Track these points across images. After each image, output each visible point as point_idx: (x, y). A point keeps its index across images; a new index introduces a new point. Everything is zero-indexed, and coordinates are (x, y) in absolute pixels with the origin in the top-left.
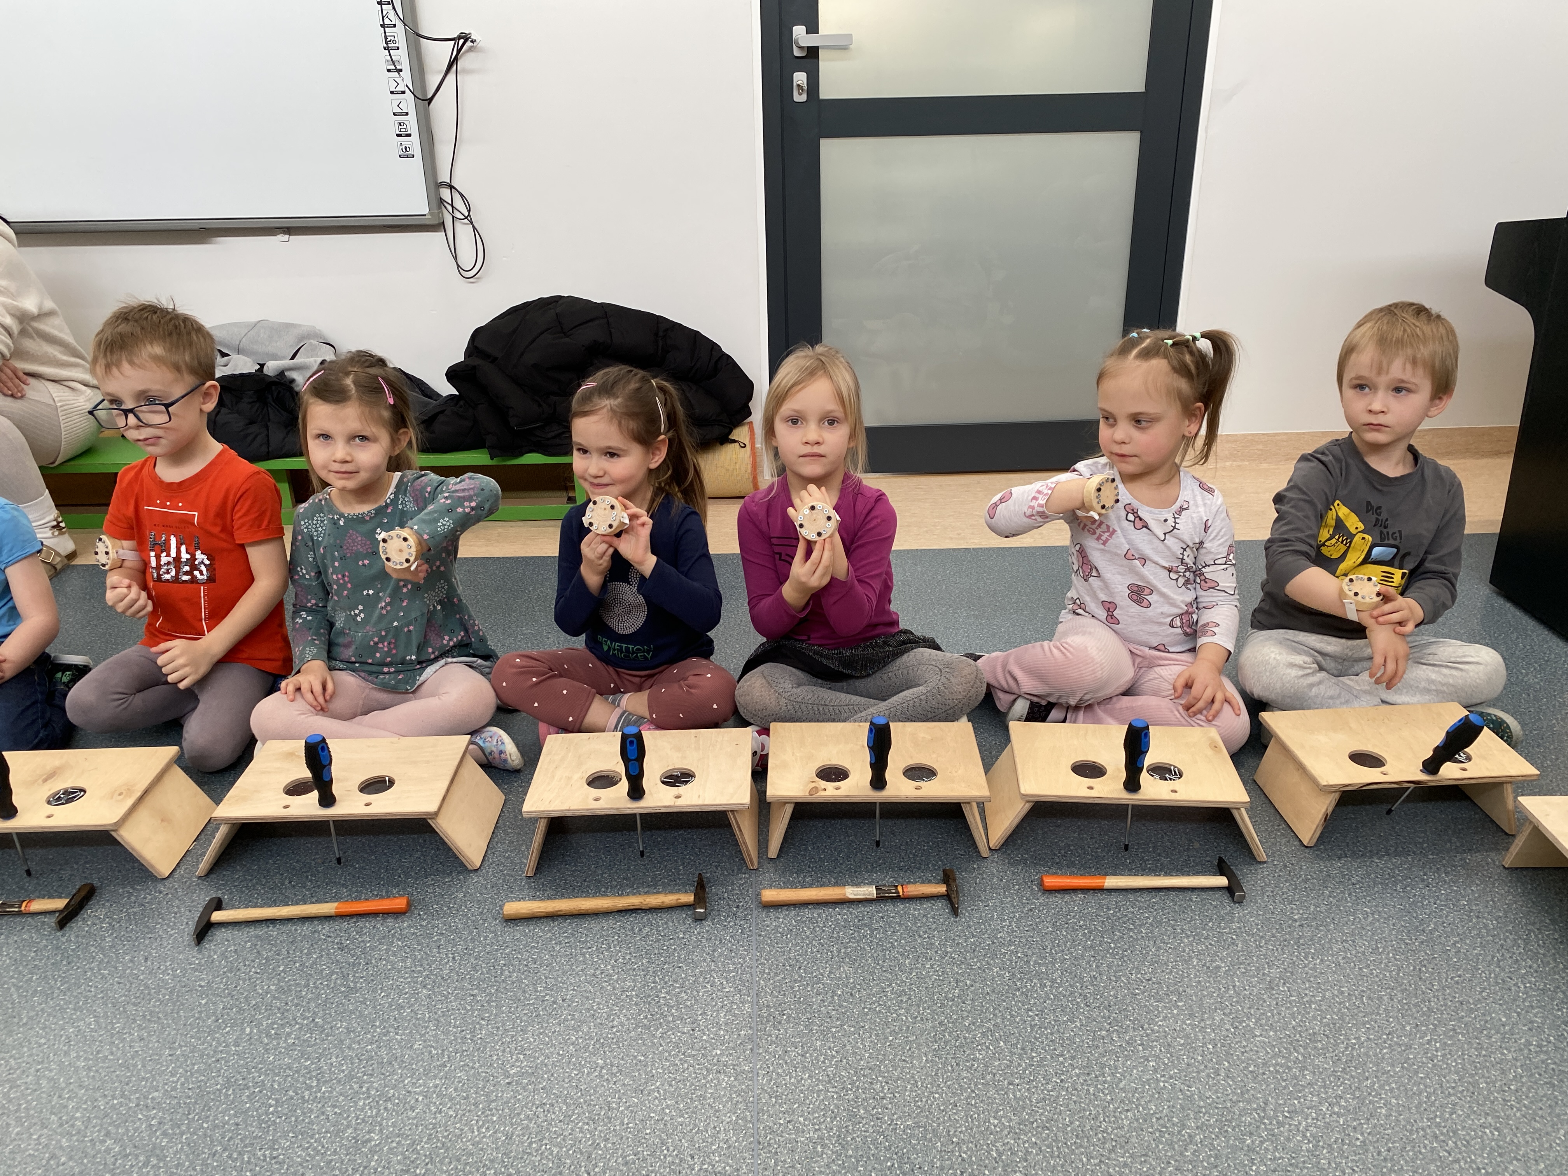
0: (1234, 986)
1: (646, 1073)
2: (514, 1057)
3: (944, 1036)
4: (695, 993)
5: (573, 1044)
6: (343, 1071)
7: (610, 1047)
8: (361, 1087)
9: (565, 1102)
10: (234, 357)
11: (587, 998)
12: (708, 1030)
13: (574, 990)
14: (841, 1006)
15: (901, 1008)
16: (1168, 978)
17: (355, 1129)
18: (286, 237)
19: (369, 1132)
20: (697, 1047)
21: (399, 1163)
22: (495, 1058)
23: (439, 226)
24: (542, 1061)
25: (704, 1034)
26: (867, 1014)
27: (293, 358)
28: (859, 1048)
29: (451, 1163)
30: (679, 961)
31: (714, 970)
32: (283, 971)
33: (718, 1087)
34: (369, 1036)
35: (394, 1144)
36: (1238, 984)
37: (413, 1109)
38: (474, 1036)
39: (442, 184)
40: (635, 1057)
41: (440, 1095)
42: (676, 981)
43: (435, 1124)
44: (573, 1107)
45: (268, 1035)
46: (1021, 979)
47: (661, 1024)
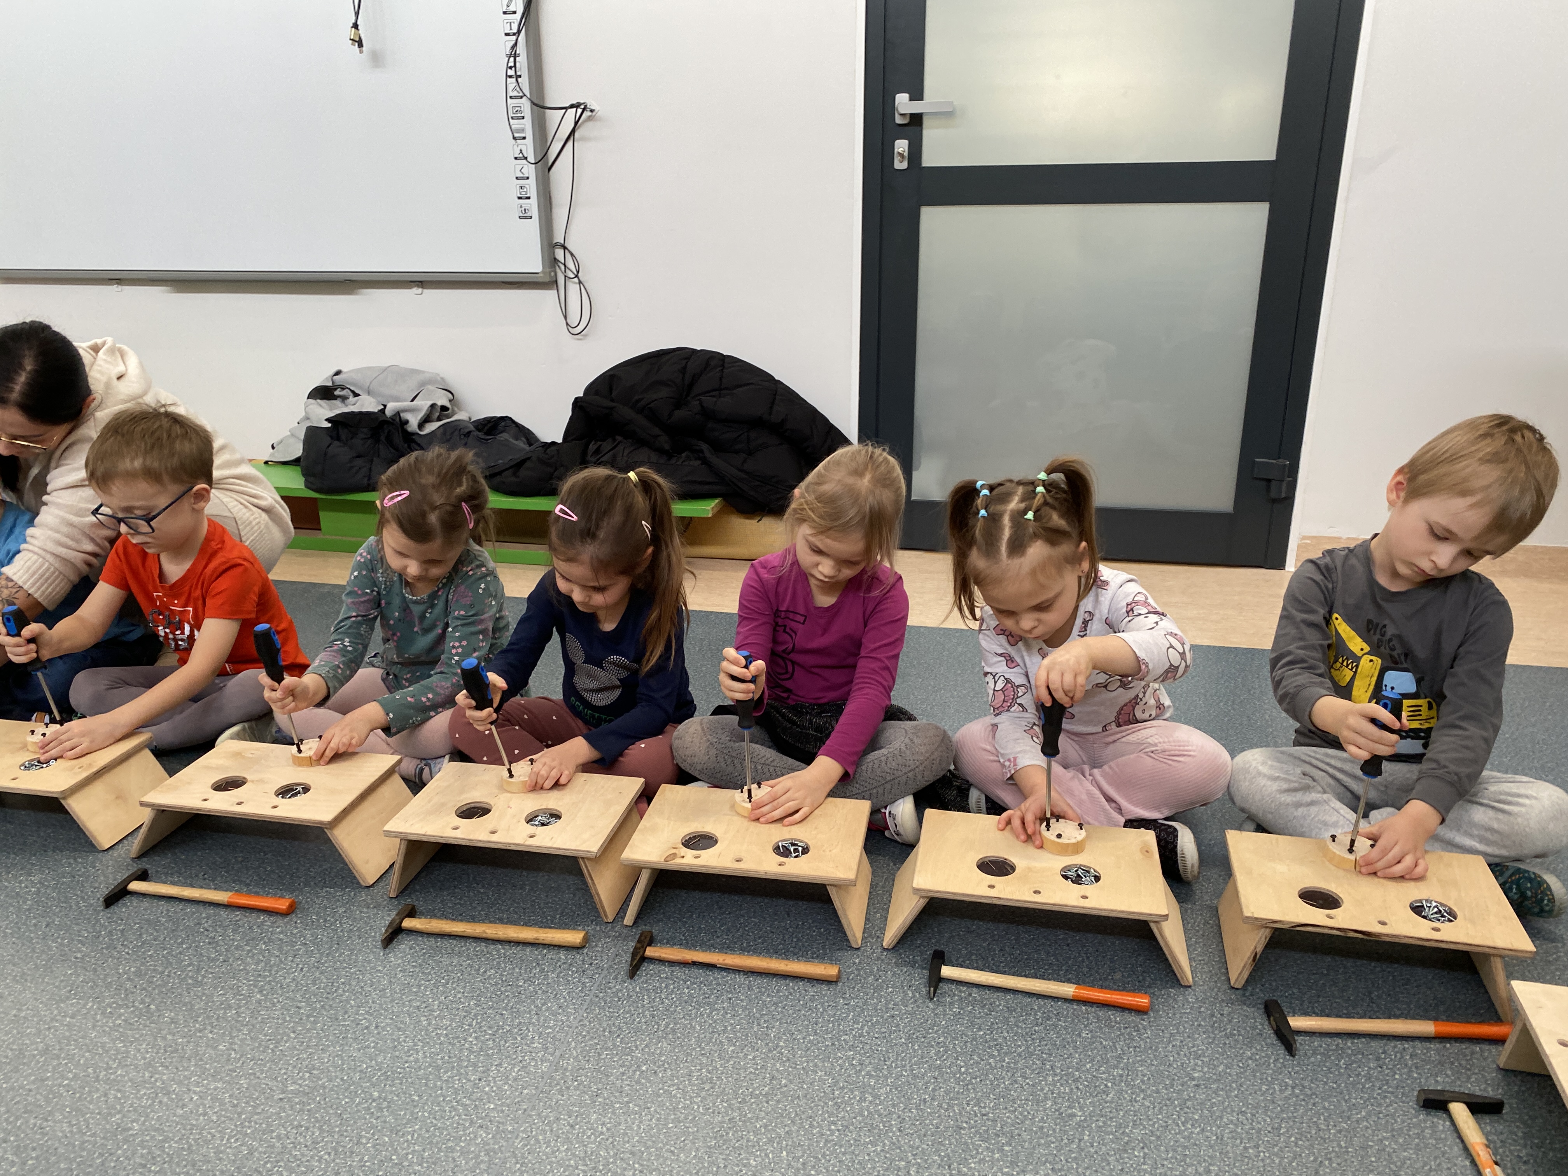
0: (1080, 1140)
1: (412, 1114)
2: (301, 1074)
3: (727, 1134)
4: (503, 1042)
5: (361, 1071)
6: (145, 1059)
7: (393, 1081)
8: (151, 1077)
9: (320, 1128)
10: (364, 397)
11: (399, 1029)
12: (495, 1082)
13: (392, 1019)
14: (638, 1082)
15: (698, 1095)
16: (1008, 1117)
17: (124, 1116)
18: (420, 290)
19: (133, 1122)
20: (474, 1097)
21: (142, 1156)
22: (283, 1071)
23: (552, 284)
24: (324, 1084)
25: (488, 1085)
26: (659, 1096)
27: (412, 400)
28: (632, 1129)
29: (186, 1166)
30: (505, 1009)
31: (533, 1023)
32: (151, 956)
33: (473, 1142)
34: (186, 1030)
35: (148, 1138)
36: (1086, 1138)
37: (184, 1106)
38: (276, 1047)
39: (556, 245)
40: (411, 1095)
41: (214, 1099)
42: (490, 1028)
43: (194, 1125)
44: (326, 1135)
45: (103, 1013)
46: (842, 1088)
47: (453, 1067)
